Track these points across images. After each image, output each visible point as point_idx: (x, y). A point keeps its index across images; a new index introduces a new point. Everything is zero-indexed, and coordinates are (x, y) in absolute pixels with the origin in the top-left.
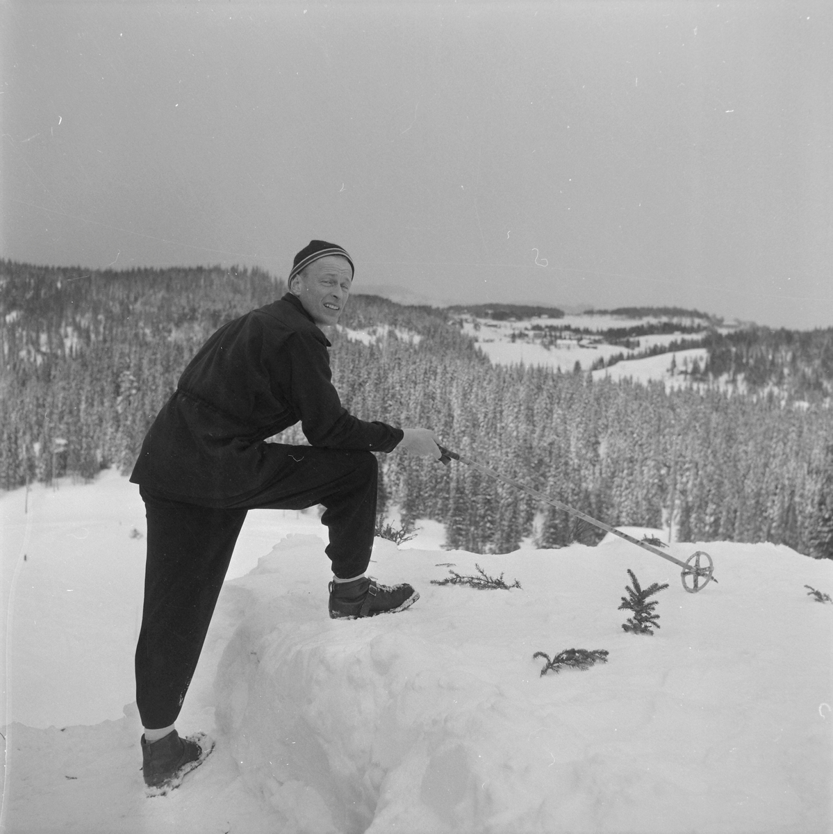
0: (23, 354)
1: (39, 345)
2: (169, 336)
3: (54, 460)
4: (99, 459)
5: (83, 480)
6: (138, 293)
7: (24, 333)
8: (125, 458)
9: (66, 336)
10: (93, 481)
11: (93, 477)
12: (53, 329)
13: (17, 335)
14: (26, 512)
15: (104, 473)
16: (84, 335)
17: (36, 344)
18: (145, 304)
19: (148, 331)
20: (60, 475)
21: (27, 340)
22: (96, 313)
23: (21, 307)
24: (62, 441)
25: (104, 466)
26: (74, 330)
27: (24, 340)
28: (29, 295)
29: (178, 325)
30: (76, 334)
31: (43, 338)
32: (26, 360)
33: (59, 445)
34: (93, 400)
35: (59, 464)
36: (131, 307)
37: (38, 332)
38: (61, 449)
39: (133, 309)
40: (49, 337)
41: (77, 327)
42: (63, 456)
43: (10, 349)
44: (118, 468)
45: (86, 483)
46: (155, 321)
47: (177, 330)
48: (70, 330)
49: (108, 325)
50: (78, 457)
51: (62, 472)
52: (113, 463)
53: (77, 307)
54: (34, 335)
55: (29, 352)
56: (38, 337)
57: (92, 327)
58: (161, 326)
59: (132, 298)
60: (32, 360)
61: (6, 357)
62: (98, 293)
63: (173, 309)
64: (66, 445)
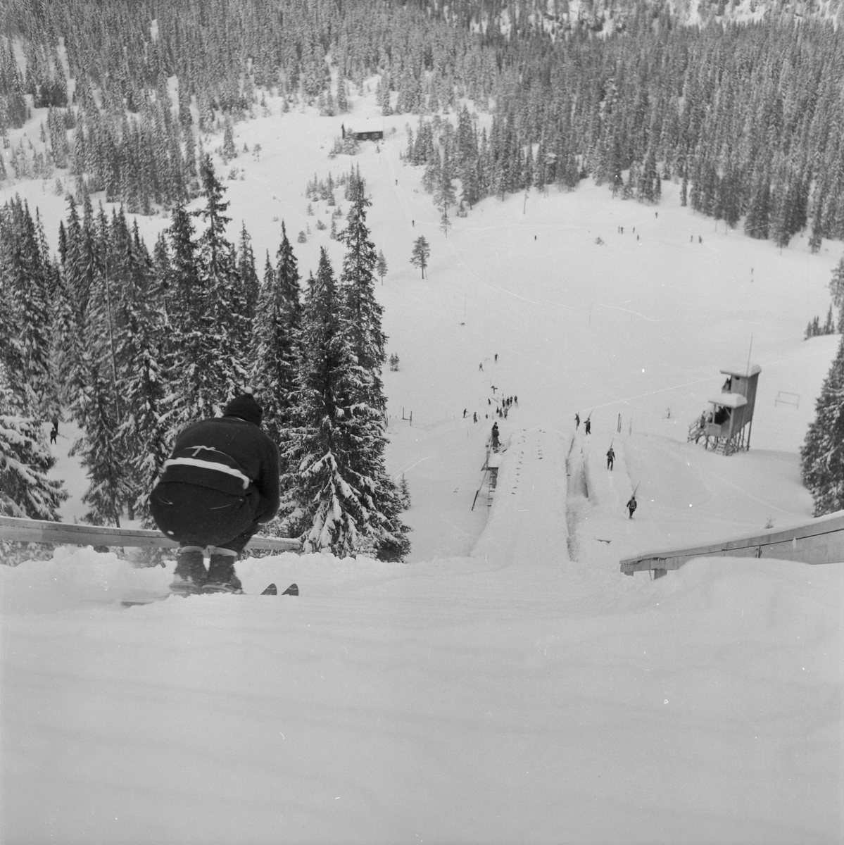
0: (532, 18)
1: (546, 8)
3: (546, 169)
4: (579, 170)
5: (566, 187)
8: (599, 171)
10: (573, 189)
11: (574, 185)
15: (583, 181)
20: (550, 182)
21: (536, 5)
24: (553, 155)
25: (583, 176)
27: (534, 3)
32: (533, 24)
33: (551, 158)
34: (581, 107)
35: (551, 172)
38: (552, 162)
42: (553, 167)
43: (521, 14)
44: (594, 177)
50: (563, 166)
51: (552, 178)
52: (590, 172)
55: (537, 16)
60: (540, 24)
61: (517, 22)
64: (556, 158)
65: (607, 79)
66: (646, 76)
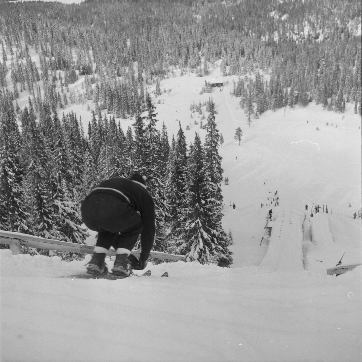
0: (288, 34)
1: (294, 30)
2: (348, 24)
3: (294, 98)
4: (309, 98)
5: (303, 106)
6: (336, 4)
7: (289, 25)
8: (317, 99)
9: (305, 26)
10: (306, 107)
11: (306, 105)
12: (300, 23)
13: (286, 26)
14: (284, 117)
15: (310, 103)
16: (312, 25)
17: (293, 30)
18: (338, 9)
19: (339, 22)
20: (295, 104)
22: (317, 14)
23: (288, 13)
24: (297, 92)
25: (310, 101)
26: (308, 23)
27: (288, 28)
28: (291, 8)
29: (352, 19)
30: (309, 25)
31: (296, 26)
32: (288, 37)
33: (296, 93)
34: (309, 71)
35: (296, 100)
36: (332, 11)
37: (294, 25)
38: (296, 95)
39: (333, 12)
40: (298, 27)
41: (309, 22)
42: (297, 97)
43: (283, 32)
44: (315, 101)
45: (304, 107)
46: (342, 17)
47: (352, 21)
48: (306, 23)
49: (322, 20)
50: (301, 97)
51: (296, 102)
52: (313, 99)
53: (310, 12)
54: (292, 26)
55: (290, 34)
56: (294, 27)
57: (315, 21)
58: (344, 19)
59: (333, 7)
60: (291, 37)
61: (281, 36)
62: (319, 5)
63: (351, 11)
64: (298, 93)
65: (321, 59)
66: (338, 58)
